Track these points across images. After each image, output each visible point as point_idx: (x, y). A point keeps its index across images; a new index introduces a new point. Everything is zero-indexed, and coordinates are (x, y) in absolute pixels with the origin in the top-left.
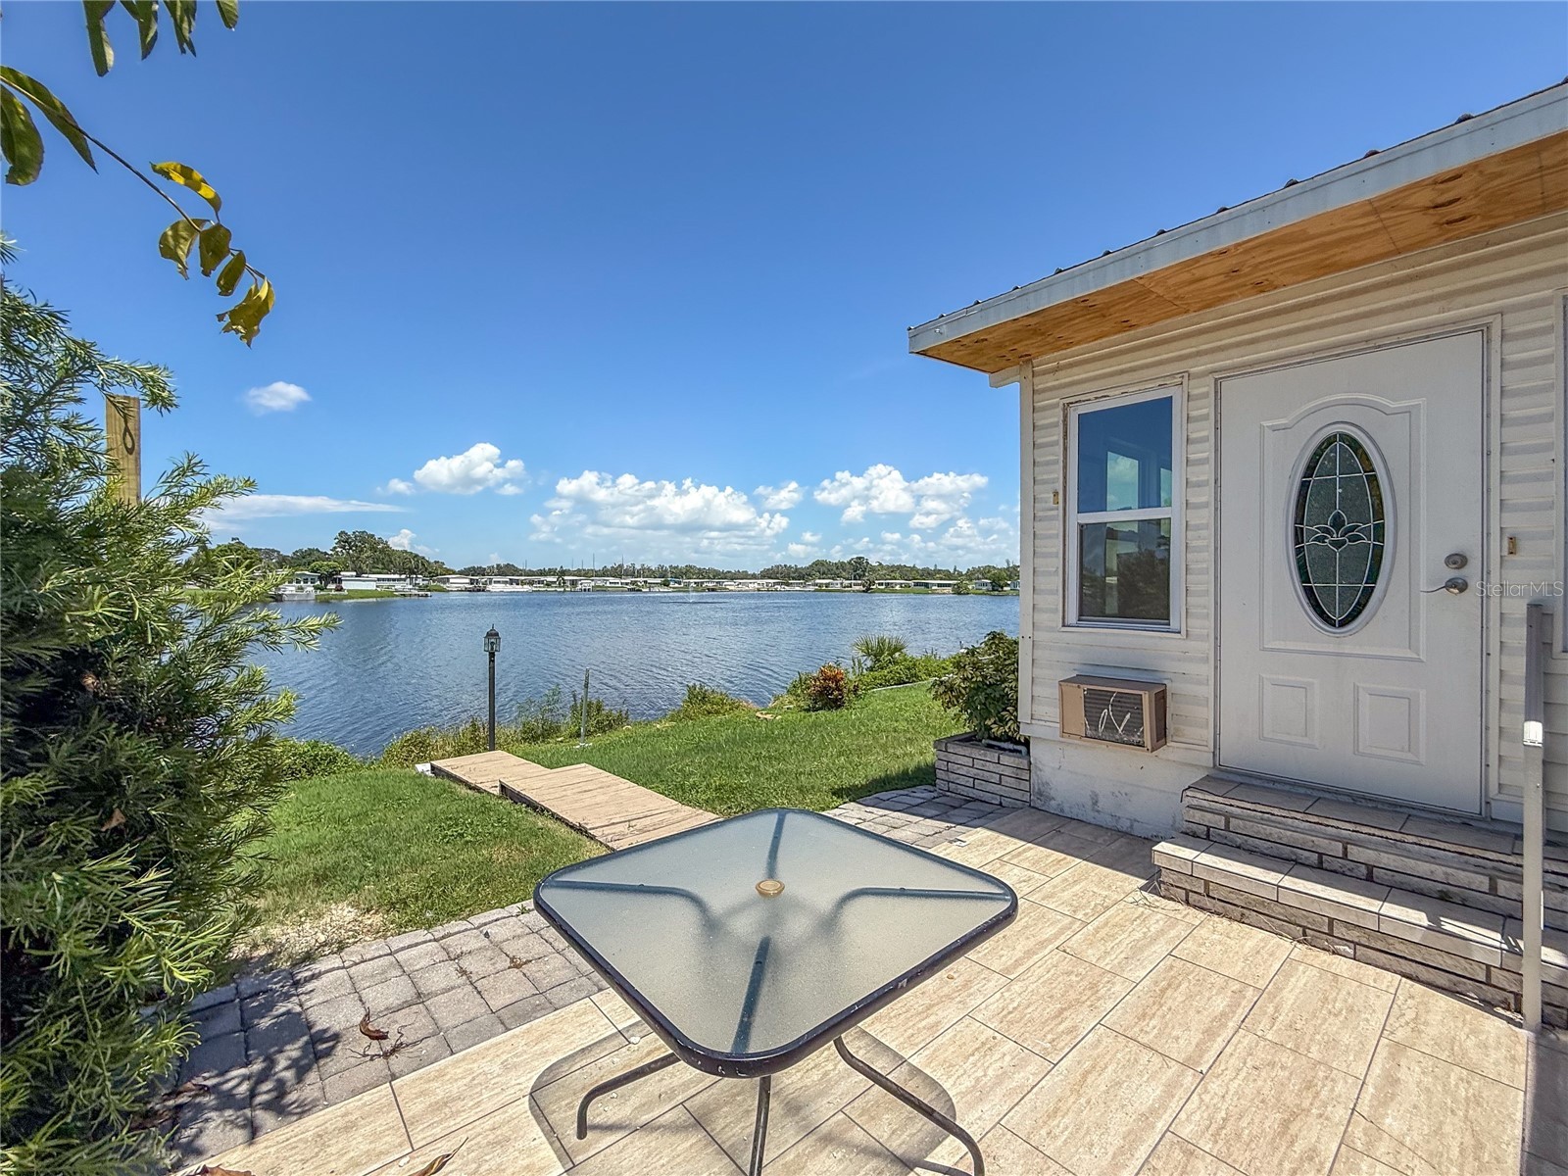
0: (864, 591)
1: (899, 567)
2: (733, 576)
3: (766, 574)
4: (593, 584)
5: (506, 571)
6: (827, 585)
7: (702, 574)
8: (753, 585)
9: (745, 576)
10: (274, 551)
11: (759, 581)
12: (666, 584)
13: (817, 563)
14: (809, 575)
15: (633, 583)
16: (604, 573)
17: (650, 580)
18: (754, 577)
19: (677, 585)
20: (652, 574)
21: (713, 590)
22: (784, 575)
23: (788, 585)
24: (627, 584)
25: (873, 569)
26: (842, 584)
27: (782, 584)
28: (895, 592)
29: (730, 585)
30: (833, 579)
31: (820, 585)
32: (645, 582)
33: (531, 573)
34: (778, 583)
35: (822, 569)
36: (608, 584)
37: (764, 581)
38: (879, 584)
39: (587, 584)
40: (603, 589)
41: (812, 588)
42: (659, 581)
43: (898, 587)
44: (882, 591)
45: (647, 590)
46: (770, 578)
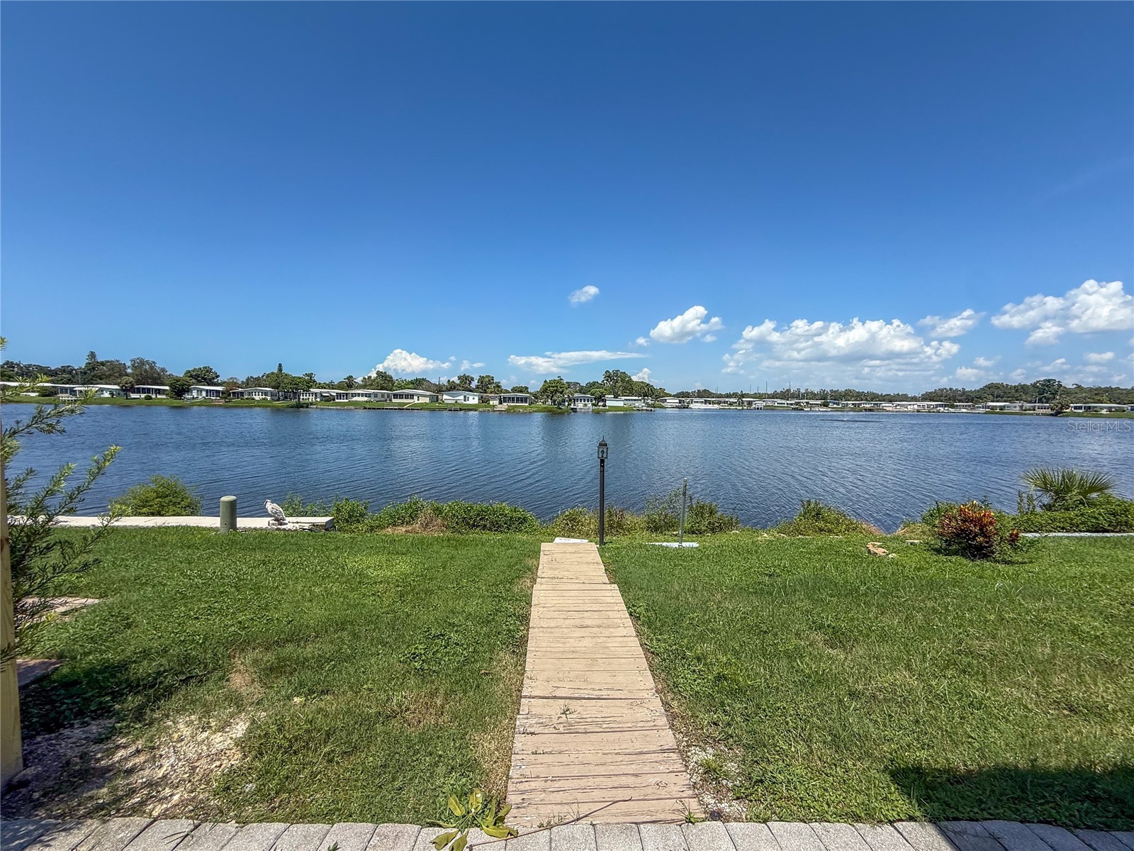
0: (1052, 415)
1: (1108, 390)
2: (890, 399)
3: (928, 397)
4: (764, 404)
5: (704, 395)
6: (1002, 408)
7: (860, 396)
8: (913, 407)
9: (905, 398)
10: (577, 383)
11: (918, 403)
12: (826, 405)
13: (990, 387)
14: (980, 398)
15: (797, 404)
16: (775, 396)
17: (811, 402)
18: (914, 399)
19: (835, 406)
20: (813, 396)
21: (870, 410)
22: (949, 398)
23: (953, 406)
24: (791, 404)
25: (1067, 392)
26: (1021, 407)
27: (946, 406)
28: (1102, 416)
29: (888, 406)
30: (1010, 401)
31: (993, 408)
32: (807, 403)
33: (721, 396)
34: (940, 406)
35: (996, 391)
36: (776, 405)
37: (925, 403)
38: (1076, 408)
39: (760, 404)
40: (772, 408)
41: (982, 410)
42: (819, 402)
43: (1104, 412)
44: (1079, 415)
45: (809, 409)
46: (931, 400)
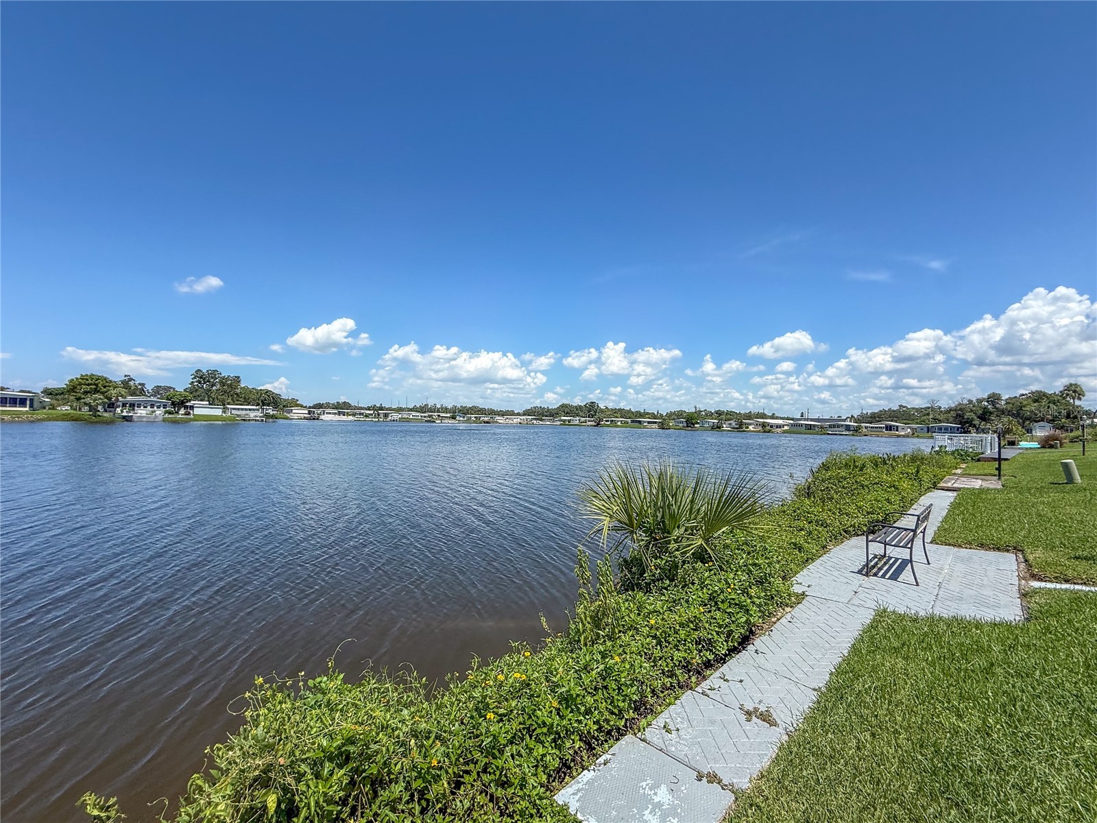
0: (595, 426)
1: (620, 410)
2: (502, 414)
3: (527, 413)
4: (400, 416)
5: (341, 408)
6: (569, 421)
7: (482, 411)
8: (517, 420)
9: (512, 413)
11: (521, 417)
12: (453, 418)
13: (563, 406)
14: (557, 414)
15: (429, 416)
16: (414, 409)
17: (442, 415)
18: (518, 414)
19: (461, 419)
20: (446, 410)
21: (488, 423)
22: (540, 414)
23: (541, 420)
24: (425, 417)
25: (602, 411)
26: (579, 420)
27: (537, 419)
28: (618, 426)
29: (500, 419)
30: (573, 416)
31: (564, 421)
32: (439, 416)
33: (357, 408)
34: (535, 419)
35: (567, 410)
36: (411, 417)
37: (524, 417)
38: (606, 421)
39: (396, 416)
40: (408, 420)
41: (558, 423)
42: (448, 415)
43: (619, 423)
44: (608, 426)
45: (440, 422)
46: (529, 415)
